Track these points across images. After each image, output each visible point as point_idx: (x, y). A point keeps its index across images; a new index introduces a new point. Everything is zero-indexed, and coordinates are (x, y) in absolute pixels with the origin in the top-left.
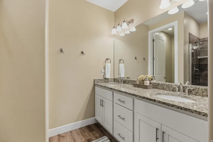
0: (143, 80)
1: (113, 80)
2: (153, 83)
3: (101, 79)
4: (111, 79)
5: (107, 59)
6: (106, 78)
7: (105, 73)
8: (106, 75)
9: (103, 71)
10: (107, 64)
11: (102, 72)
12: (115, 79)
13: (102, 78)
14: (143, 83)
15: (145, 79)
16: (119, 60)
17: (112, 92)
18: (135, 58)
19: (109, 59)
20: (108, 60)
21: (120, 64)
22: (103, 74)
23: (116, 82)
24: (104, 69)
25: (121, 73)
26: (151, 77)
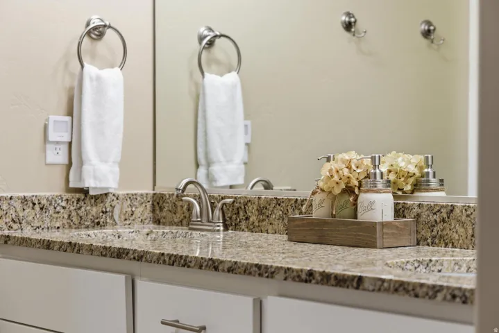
0: (349, 190)
1: (143, 211)
2: (416, 210)
3: (44, 193)
4: (132, 197)
5: (96, 33)
6: (85, 192)
7: (73, 148)
8: (86, 167)
9: (59, 134)
10: (90, 69)
11: (52, 136)
12: (162, 196)
13: (49, 188)
14: (348, 211)
15: (368, 176)
16: (201, 38)
17: (122, 277)
18: (348, 26)
19: (109, 32)
20: (101, 35)
21: (209, 77)
22: (62, 158)
23: (171, 224)
24: (70, 113)
25: (217, 152)
26: (412, 169)
